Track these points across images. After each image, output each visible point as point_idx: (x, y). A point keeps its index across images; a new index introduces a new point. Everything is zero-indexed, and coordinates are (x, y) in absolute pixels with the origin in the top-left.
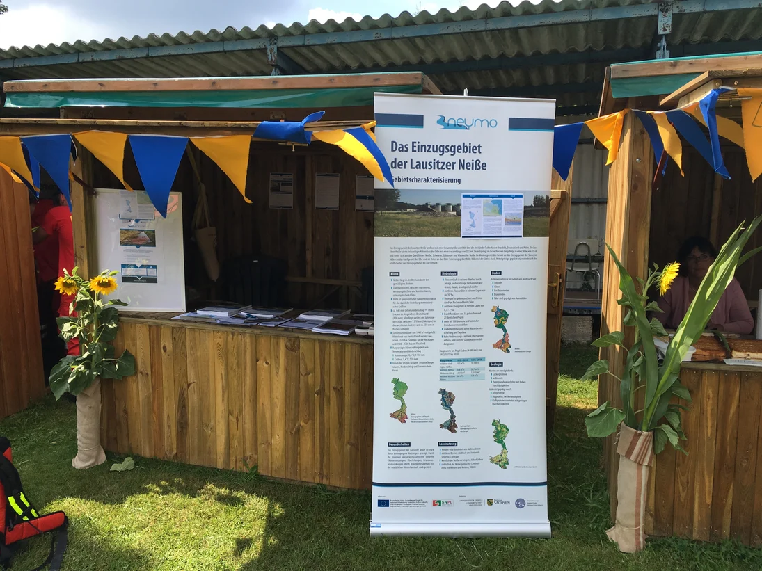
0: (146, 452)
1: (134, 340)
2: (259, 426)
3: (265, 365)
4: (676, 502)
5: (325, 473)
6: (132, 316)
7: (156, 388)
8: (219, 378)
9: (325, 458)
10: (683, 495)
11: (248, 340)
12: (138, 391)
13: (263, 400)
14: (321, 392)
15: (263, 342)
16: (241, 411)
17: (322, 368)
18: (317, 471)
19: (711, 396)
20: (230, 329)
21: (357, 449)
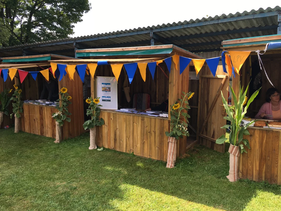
0: (106, 147)
1: (104, 116)
2: (134, 141)
3: (136, 124)
4: (248, 169)
5: (151, 155)
6: (104, 110)
7: (109, 129)
8: (124, 127)
9: (151, 151)
10: (250, 167)
11: (132, 117)
12: (105, 130)
13: (135, 134)
14: (150, 132)
15: (135, 117)
16: (130, 136)
17: (150, 125)
18: (149, 154)
19: (258, 137)
20: (127, 114)
21: (159, 149)
